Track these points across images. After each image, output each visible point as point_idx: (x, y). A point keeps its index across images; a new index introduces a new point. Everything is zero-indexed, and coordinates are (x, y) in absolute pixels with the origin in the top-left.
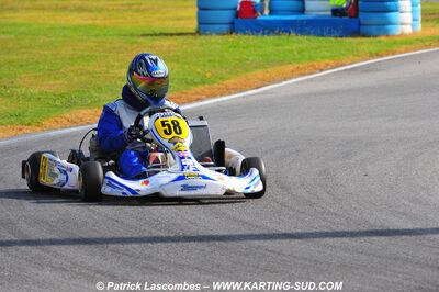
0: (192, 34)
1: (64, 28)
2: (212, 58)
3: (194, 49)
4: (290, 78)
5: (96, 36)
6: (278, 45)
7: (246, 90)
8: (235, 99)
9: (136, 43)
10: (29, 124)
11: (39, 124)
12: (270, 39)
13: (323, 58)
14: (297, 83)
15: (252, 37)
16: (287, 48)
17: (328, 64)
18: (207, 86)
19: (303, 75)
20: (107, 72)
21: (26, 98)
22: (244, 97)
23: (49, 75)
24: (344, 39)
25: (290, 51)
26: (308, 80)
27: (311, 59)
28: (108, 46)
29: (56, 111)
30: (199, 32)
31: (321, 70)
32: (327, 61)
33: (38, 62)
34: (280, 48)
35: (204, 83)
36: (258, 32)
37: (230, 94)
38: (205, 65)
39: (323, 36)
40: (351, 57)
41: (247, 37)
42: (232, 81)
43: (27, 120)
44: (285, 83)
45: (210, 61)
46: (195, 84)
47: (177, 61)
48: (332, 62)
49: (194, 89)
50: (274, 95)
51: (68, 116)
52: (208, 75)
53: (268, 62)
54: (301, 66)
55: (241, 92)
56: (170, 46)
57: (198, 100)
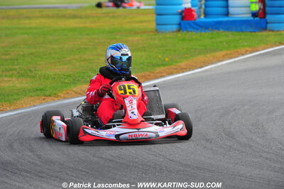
0: (152, 32)
1: (64, 30)
2: (168, 48)
3: (156, 42)
4: (222, 61)
5: (88, 34)
6: (212, 38)
7: (193, 69)
8: (187, 75)
9: (116, 39)
10: (50, 96)
11: (56, 96)
12: (207, 34)
13: (243, 46)
14: (227, 64)
15: (194, 33)
16: (219, 40)
17: (247, 51)
18: (166, 67)
19: (231, 58)
20: (98, 60)
21: (46, 77)
22: (193, 74)
23: (59, 62)
24: (256, 33)
25: (220, 42)
26: (235, 61)
27: (236, 47)
28: (97, 41)
29: (66, 87)
30: (157, 31)
31: (243, 55)
32: (247, 48)
33: (50, 53)
34: (213, 40)
35: (164, 65)
36: (197, 29)
37: (183, 72)
38: (164, 53)
39: (242, 31)
40: (263, 45)
41: (190, 33)
42: (183, 64)
43: (48, 93)
44: (219, 64)
45: (167, 50)
46: (159, 65)
47: (145, 50)
48: (249, 49)
49: (158, 69)
50: (213, 73)
51: (75, 89)
52: (167, 59)
53: (206, 50)
54: (229, 52)
55: (190, 70)
56: (138, 40)
57: (162, 77)
